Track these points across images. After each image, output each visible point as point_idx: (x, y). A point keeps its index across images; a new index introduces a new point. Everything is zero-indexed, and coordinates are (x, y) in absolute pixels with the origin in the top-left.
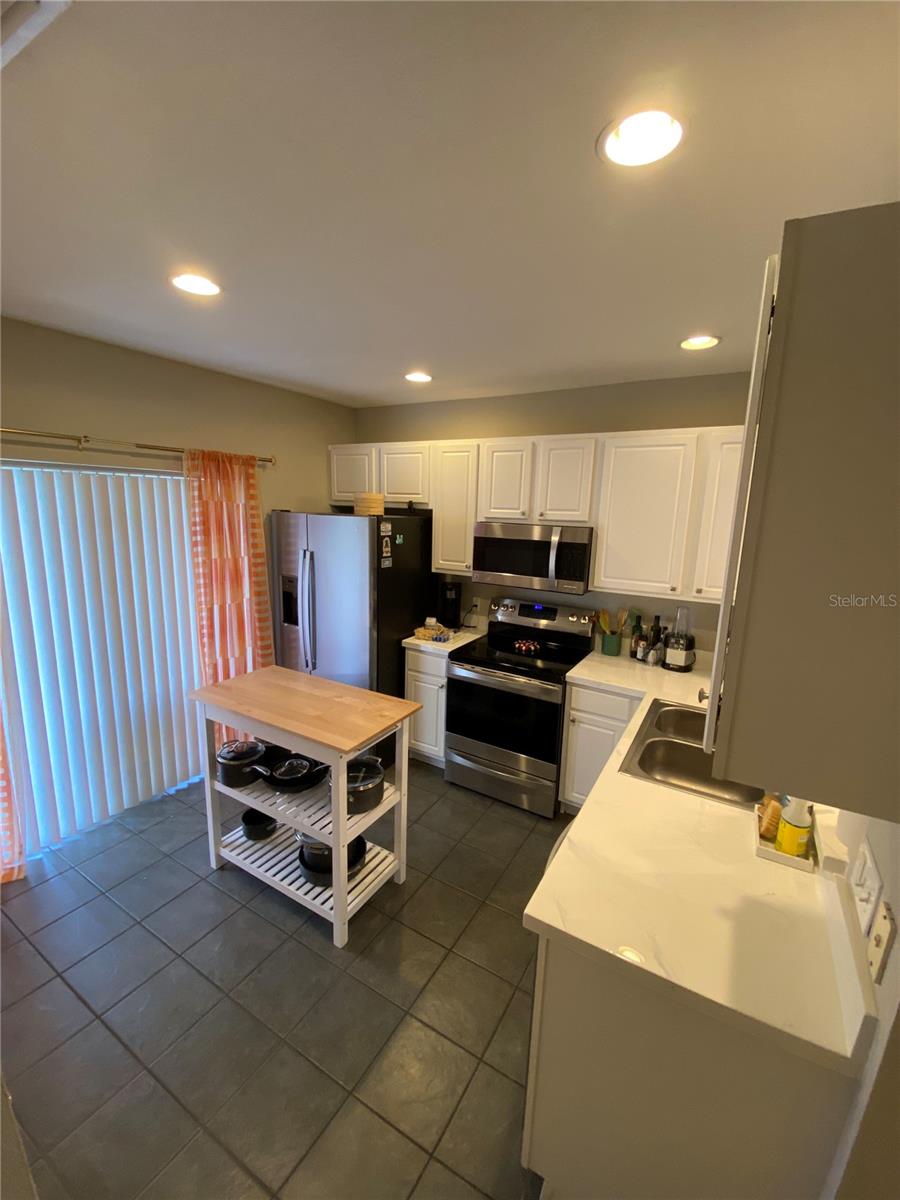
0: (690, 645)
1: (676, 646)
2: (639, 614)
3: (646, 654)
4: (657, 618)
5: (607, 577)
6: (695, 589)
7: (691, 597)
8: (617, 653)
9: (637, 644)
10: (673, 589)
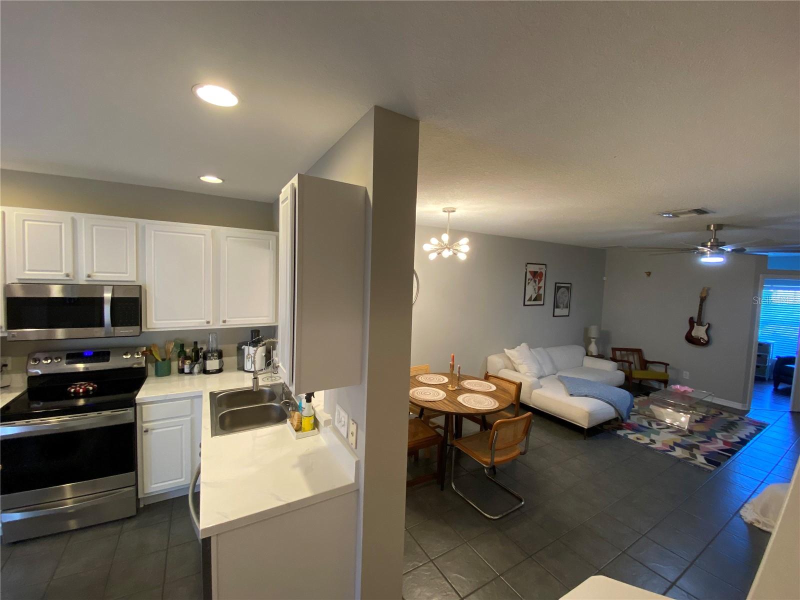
0: (220, 355)
1: (212, 358)
2: (181, 343)
3: (192, 369)
4: (196, 343)
5: (157, 320)
6: (221, 321)
7: (219, 325)
8: (168, 373)
9: (183, 363)
10: (208, 322)
